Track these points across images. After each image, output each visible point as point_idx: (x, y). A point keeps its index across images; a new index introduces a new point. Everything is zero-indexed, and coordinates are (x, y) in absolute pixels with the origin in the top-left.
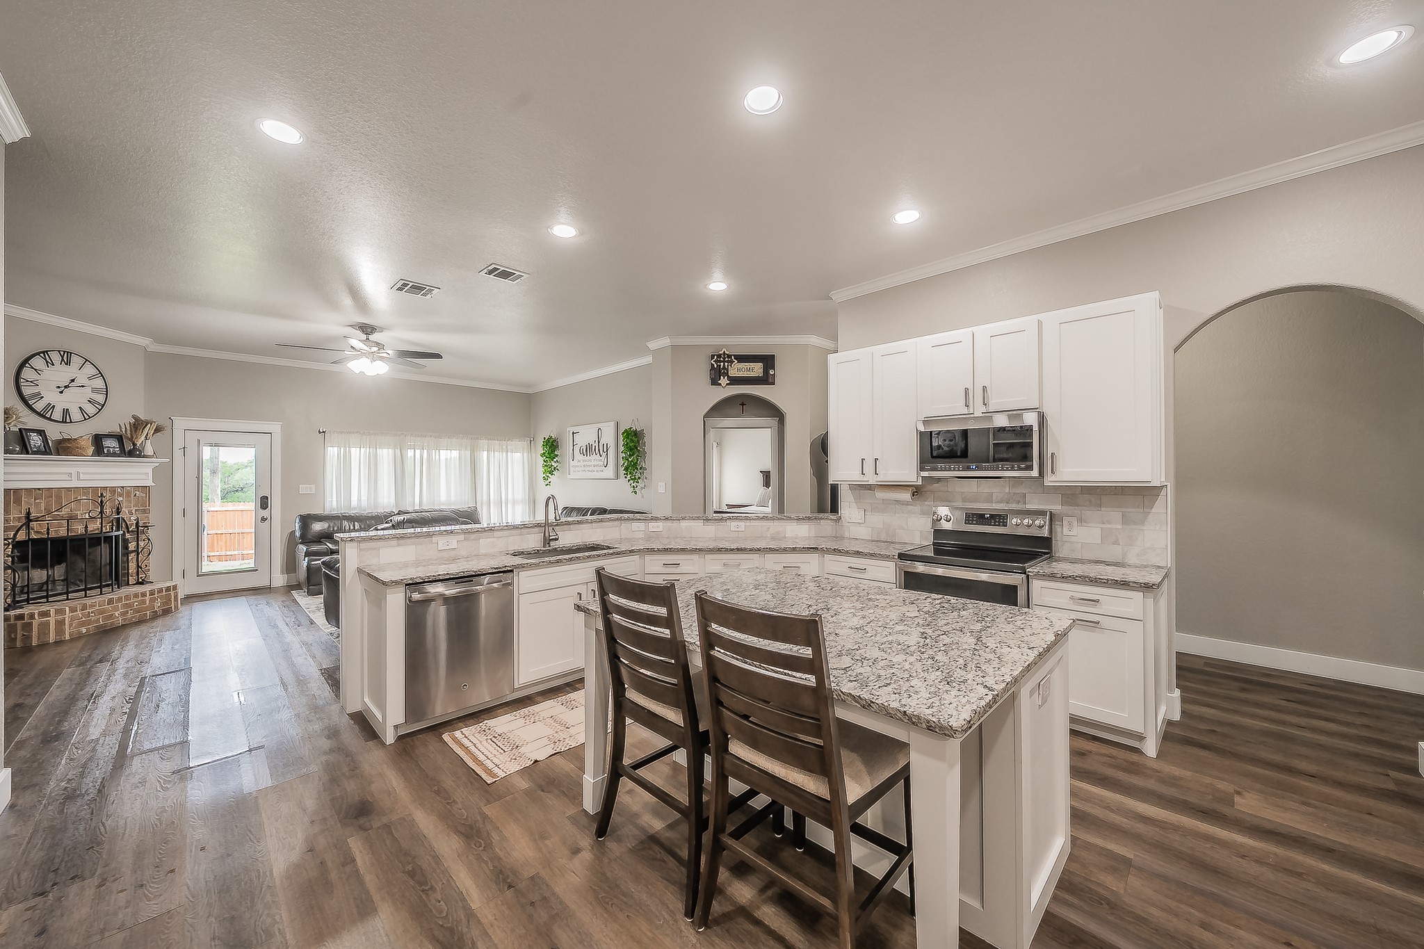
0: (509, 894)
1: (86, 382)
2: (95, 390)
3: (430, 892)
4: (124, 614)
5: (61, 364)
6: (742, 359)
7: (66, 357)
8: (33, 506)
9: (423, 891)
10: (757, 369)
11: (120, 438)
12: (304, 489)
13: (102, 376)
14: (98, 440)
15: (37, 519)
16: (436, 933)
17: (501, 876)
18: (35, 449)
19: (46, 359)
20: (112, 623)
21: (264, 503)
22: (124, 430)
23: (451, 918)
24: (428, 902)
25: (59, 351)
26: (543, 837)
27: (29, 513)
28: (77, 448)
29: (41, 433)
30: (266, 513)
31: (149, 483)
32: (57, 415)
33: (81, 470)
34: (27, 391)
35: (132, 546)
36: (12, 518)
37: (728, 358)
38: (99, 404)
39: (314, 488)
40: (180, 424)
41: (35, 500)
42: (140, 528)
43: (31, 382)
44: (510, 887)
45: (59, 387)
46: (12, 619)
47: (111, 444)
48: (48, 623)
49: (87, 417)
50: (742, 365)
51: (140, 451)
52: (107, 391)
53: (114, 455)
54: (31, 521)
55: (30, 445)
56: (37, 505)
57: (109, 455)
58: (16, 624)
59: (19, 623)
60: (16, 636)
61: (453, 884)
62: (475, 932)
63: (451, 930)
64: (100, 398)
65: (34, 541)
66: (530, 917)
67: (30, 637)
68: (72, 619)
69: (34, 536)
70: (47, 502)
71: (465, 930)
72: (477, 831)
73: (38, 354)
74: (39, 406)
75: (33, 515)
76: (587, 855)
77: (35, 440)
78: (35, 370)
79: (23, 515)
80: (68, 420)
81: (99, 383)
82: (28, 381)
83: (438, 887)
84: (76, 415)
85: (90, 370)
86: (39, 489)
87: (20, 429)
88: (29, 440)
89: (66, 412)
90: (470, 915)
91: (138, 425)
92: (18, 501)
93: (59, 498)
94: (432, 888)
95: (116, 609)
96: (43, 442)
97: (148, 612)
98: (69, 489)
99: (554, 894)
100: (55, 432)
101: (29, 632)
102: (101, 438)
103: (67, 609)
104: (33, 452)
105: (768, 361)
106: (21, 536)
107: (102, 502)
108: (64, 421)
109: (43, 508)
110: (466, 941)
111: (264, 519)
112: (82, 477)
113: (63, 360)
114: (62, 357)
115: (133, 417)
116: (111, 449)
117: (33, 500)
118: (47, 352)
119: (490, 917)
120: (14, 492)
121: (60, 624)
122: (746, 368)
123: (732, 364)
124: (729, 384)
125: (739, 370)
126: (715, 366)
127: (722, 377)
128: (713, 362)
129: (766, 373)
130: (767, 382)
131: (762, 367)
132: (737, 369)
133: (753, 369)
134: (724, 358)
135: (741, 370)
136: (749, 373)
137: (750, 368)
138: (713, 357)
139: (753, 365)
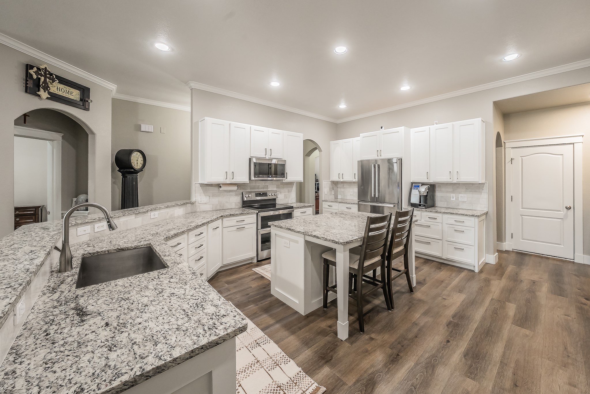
0: (401, 354)
3: (415, 385)
6: (63, 81)
9: (415, 388)
10: (75, 95)
16: (430, 373)
17: (394, 360)
23: (422, 370)
24: (419, 384)
26: (367, 351)
37: (48, 75)
44: (398, 355)
50: (61, 86)
61: (406, 377)
62: (423, 360)
63: (426, 368)
66: (408, 345)
71: (424, 363)
72: (370, 381)
76: (373, 336)
83: (410, 383)
90: (417, 364)
94: (412, 385)
99: (396, 341)
105: (85, 91)
110: (427, 361)
119: (414, 357)
122: (66, 90)
123: (53, 82)
124: (48, 98)
125: (58, 90)
126: (35, 77)
127: (41, 90)
128: (31, 71)
129: (81, 100)
130: (82, 107)
131: (79, 94)
132: (57, 88)
133: (71, 93)
134: (45, 73)
135: (61, 91)
136: (68, 95)
137: (69, 91)
138: (32, 67)
139: (72, 90)
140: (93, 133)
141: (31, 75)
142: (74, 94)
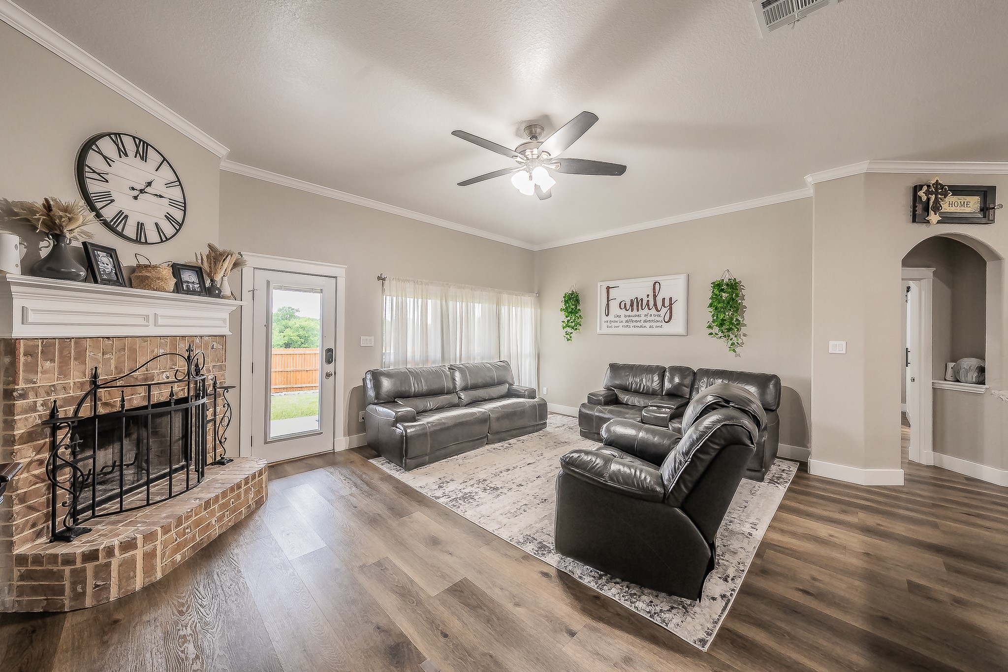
1: (162, 190)
2: (173, 203)
4: (220, 519)
5: (135, 157)
6: (957, 190)
7: (143, 148)
8: (101, 365)
10: (973, 205)
11: (199, 271)
12: (365, 341)
13: (180, 184)
14: (177, 269)
15: (107, 385)
18: (105, 277)
19: (118, 145)
20: (209, 536)
21: (330, 356)
22: (200, 261)
25: (134, 138)
27: (95, 376)
28: (159, 278)
29: (111, 252)
30: (330, 368)
31: (225, 331)
32: (130, 231)
33: (160, 311)
34: (94, 187)
35: (209, 414)
36: (72, 385)
37: (940, 190)
38: (177, 223)
39: (373, 340)
40: (251, 260)
41: (103, 354)
42: (217, 390)
43: (99, 174)
45: (133, 189)
46: (79, 560)
47: (189, 277)
48: (133, 560)
49: (164, 239)
50: (955, 199)
51: (220, 291)
52: (185, 207)
53: (193, 292)
54: (99, 387)
55: (99, 272)
56: (106, 362)
57: (189, 292)
58: (84, 570)
59: (90, 567)
60: (84, 588)
64: (178, 215)
65: (102, 418)
67: (106, 588)
68: (165, 545)
69: (101, 411)
70: (119, 358)
73: (109, 135)
74: (109, 213)
75: (102, 377)
77: (104, 263)
78: (105, 158)
79: (88, 378)
80: (143, 240)
81: (175, 193)
82: (94, 172)
84: (152, 235)
85: (166, 172)
86: (108, 338)
87: (84, 244)
88: (97, 261)
89: (140, 227)
91: (216, 257)
92: (81, 356)
93: (133, 351)
95: (212, 514)
96: (115, 267)
97: (243, 509)
98: (144, 338)
100: (129, 255)
101: (103, 580)
102: (179, 269)
103: (159, 529)
104: (103, 280)
105: (988, 194)
106: (85, 412)
107: (189, 357)
108: (138, 241)
109: (113, 367)
111: (328, 375)
112: (161, 321)
113: (137, 151)
114: (138, 147)
115: (210, 246)
116: (191, 286)
117: (101, 355)
118: (119, 134)
120: (76, 343)
121: (150, 556)
122: (961, 202)
123: (945, 197)
124: (939, 222)
125: (951, 205)
126: (924, 198)
127: (932, 213)
128: (921, 193)
129: (982, 210)
130: (984, 221)
131: (978, 202)
132: (949, 204)
133: (967, 204)
134: (936, 189)
135: (953, 206)
136: (963, 208)
137: (964, 202)
138: (921, 187)
139: (968, 198)
140: (997, 258)
141: (920, 198)
142: (971, 205)
